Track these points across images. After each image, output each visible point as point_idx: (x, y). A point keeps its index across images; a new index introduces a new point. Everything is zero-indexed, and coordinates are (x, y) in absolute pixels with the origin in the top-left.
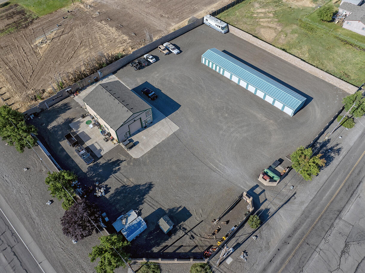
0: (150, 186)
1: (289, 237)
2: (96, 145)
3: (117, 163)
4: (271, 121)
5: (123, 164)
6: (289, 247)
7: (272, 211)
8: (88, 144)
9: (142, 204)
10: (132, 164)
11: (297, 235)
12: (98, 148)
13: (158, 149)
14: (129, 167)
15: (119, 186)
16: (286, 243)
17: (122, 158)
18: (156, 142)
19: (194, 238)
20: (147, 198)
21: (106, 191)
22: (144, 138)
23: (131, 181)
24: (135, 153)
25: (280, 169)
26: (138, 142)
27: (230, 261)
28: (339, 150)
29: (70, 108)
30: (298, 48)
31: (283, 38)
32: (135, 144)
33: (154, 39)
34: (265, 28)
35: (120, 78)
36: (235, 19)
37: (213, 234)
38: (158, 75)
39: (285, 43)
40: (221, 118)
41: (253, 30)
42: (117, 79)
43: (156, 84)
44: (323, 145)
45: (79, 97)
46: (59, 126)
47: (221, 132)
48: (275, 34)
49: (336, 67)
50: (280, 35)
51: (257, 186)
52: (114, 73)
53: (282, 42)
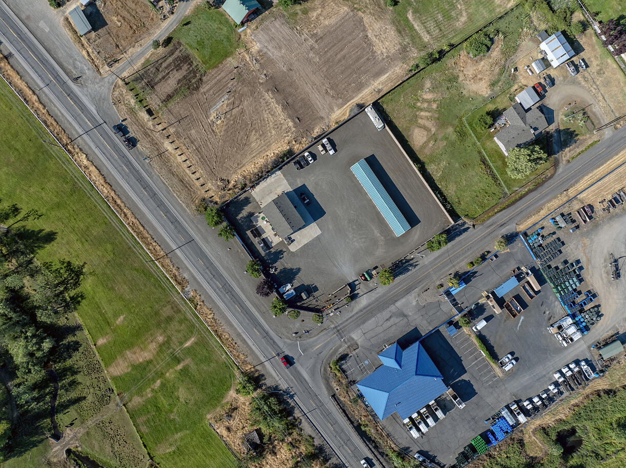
0: (299, 270)
1: (364, 309)
2: (269, 237)
3: (281, 252)
4: (382, 238)
5: (285, 254)
6: (362, 313)
7: (360, 295)
8: (264, 236)
9: (294, 280)
10: (290, 255)
12: (270, 241)
13: (306, 247)
14: (288, 256)
15: (282, 268)
17: (284, 250)
18: (306, 241)
19: (317, 301)
20: (297, 277)
21: (275, 271)
22: (299, 237)
23: (289, 266)
24: (293, 248)
25: (374, 272)
26: (294, 240)
27: (332, 314)
28: (417, 265)
29: (250, 203)
30: (437, 163)
31: (431, 145)
32: (293, 241)
33: (315, 131)
34: (420, 127)
35: (284, 176)
36: (396, 108)
37: (327, 301)
38: (313, 178)
39: (428, 153)
40: (350, 229)
41: (408, 129)
42: (282, 176)
43: (311, 188)
44: (408, 261)
45: (255, 192)
46: (245, 218)
47: (347, 240)
48: (425, 139)
49: (456, 192)
50: (429, 142)
51: (357, 280)
52: (280, 169)
53: (427, 151)
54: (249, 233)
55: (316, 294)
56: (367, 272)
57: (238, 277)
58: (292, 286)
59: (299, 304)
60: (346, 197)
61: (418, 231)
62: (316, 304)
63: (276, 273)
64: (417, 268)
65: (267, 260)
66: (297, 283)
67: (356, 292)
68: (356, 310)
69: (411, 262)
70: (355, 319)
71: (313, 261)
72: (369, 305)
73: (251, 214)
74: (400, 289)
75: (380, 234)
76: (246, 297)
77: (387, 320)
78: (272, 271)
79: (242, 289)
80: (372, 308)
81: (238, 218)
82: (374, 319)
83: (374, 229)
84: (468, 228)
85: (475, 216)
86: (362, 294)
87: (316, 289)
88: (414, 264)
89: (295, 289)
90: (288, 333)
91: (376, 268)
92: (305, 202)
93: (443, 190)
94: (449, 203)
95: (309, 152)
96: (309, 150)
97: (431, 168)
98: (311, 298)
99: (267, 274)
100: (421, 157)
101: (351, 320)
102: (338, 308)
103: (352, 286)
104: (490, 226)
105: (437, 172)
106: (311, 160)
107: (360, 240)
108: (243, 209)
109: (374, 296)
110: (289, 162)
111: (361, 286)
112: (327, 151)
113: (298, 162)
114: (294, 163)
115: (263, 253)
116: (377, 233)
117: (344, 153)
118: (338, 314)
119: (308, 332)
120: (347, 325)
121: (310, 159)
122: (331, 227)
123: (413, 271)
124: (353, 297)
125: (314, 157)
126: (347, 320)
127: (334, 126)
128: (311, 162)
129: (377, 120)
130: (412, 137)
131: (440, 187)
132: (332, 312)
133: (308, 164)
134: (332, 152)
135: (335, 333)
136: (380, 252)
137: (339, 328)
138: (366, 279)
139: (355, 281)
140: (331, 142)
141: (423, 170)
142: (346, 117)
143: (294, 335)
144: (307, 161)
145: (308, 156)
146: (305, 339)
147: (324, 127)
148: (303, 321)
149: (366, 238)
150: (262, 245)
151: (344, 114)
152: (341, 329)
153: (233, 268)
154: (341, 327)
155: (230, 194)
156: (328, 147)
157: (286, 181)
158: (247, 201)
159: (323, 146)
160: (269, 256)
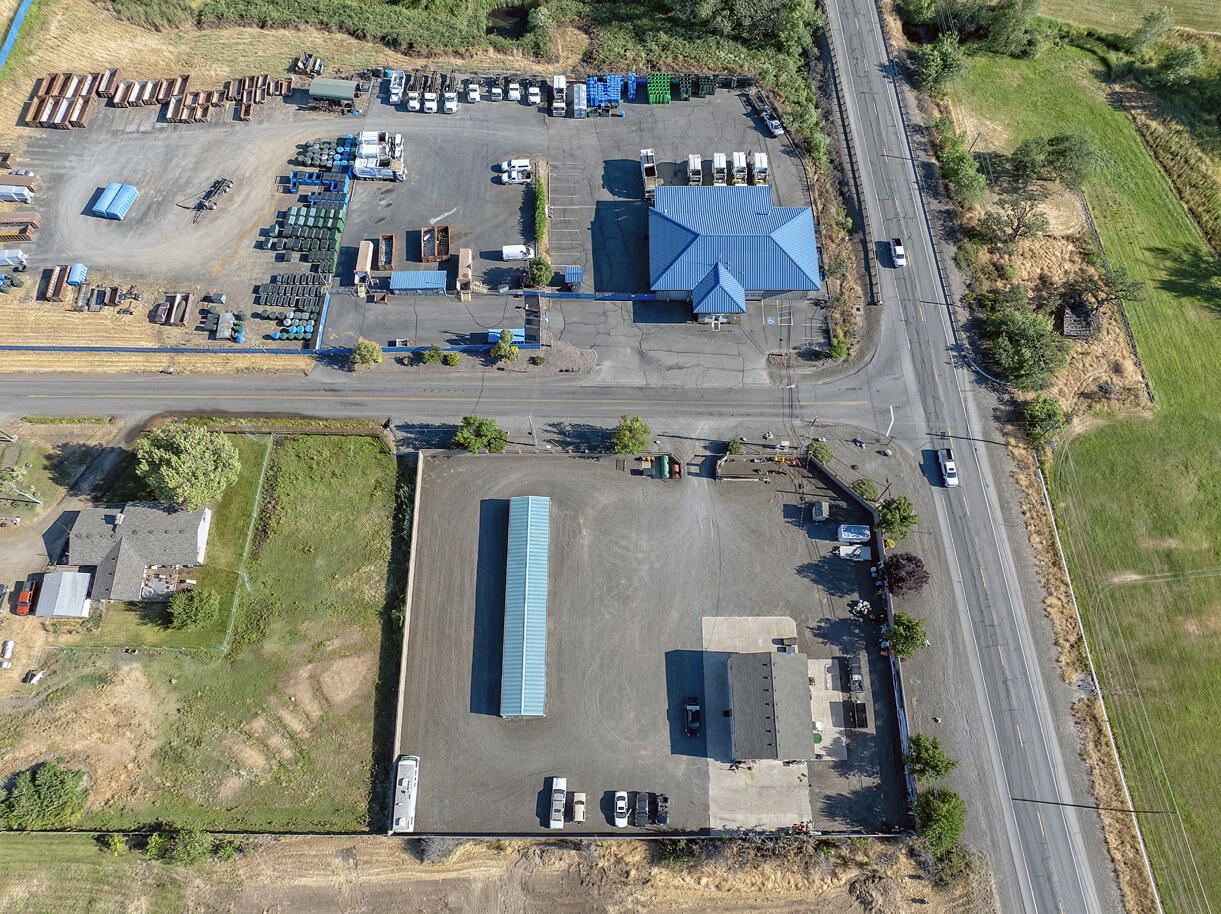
0: (801, 570)
1: (711, 414)
2: (830, 685)
3: (819, 633)
4: (581, 522)
5: (814, 624)
6: (721, 409)
7: (703, 444)
8: (839, 697)
9: (824, 557)
10: (803, 616)
11: (704, 409)
12: (829, 676)
13: (757, 611)
14: (809, 615)
15: (835, 598)
16: (721, 414)
17: (808, 634)
18: (751, 623)
19: (800, 485)
20: (815, 559)
21: (855, 603)
22: (760, 642)
23: (818, 594)
24: (788, 627)
25: (646, 465)
26: (775, 641)
27: (786, 443)
28: (553, 425)
29: (828, 797)
30: (356, 596)
31: (337, 643)
32: (781, 641)
33: (563, 865)
34: (326, 699)
35: (706, 808)
36: (341, 783)
37: (779, 473)
38: (643, 752)
39: (356, 628)
40: (636, 584)
41: (354, 714)
42: (713, 810)
43: (663, 733)
44: (564, 444)
45: (801, 816)
46: (861, 770)
47: (657, 565)
48: (338, 665)
49: (367, 511)
50: (334, 652)
51: (689, 474)
52: (706, 831)
53: (355, 635)
54: (871, 729)
55: (794, 500)
56: (661, 474)
57: (949, 643)
58: (837, 548)
59: (844, 504)
60: (597, 659)
61: (499, 486)
62: (805, 482)
63: (855, 596)
64: (556, 421)
65: (861, 638)
66: (824, 547)
67: (708, 453)
68: (731, 422)
69: (557, 437)
70: (743, 406)
71: (758, 569)
72: (698, 414)
73: (843, 767)
74: (617, 404)
75: (580, 532)
76: (953, 591)
77: (680, 368)
78: (864, 605)
79: (954, 612)
80: (696, 405)
81: (877, 781)
82: (705, 385)
83: (586, 549)
84: (399, 427)
85: (369, 439)
86: (697, 443)
87: (789, 511)
88: (555, 430)
89: (835, 537)
90: (900, 465)
91: (635, 472)
92: (698, 708)
93: (387, 532)
94: (397, 497)
95: (613, 823)
96: (609, 828)
97: (376, 592)
98: (808, 498)
99: (880, 607)
100: (376, 630)
101: (750, 411)
102: (764, 446)
103: (709, 470)
104: (357, 404)
105: (369, 578)
106: (622, 798)
107: (631, 546)
108: (854, 793)
109: (676, 425)
110: (676, 833)
111: (688, 458)
112: (570, 795)
113: (655, 815)
114: (665, 822)
115: (863, 657)
116: (586, 537)
117: (536, 763)
118: (772, 436)
119: (855, 441)
120: (766, 406)
121: (621, 804)
122: (675, 615)
123: (568, 421)
124: (721, 448)
125: (608, 803)
126: (761, 415)
127: (513, 845)
128: (624, 794)
129: (405, 783)
130: (359, 690)
131: (389, 543)
132: (783, 447)
133: (633, 797)
134: (560, 784)
135: (801, 407)
136: (606, 498)
137: (787, 411)
138: (672, 462)
139: (696, 475)
140: (544, 813)
141: (395, 599)
142: (469, 846)
143: (890, 452)
144: (632, 805)
145: (622, 815)
146: (869, 432)
147: (537, 860)
148: (853, 467)
149: (617, 543)
150: (856, 677)
151: (469, 859)
152: (783, 407)
153: (950, 671)
154: (781, 411)
155: (867, 855)
156: (559, 802)
157: (710, 792)
158: (833, 807)
159: (569, 814)
160: (852, 644)
